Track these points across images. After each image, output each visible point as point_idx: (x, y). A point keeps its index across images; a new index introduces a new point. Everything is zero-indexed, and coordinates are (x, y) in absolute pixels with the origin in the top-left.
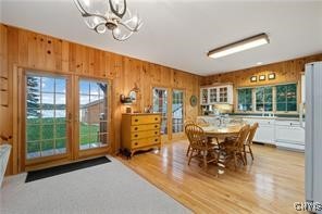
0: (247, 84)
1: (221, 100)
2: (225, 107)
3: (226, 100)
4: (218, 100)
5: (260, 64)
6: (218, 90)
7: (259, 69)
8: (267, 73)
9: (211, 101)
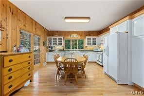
0: (69, 38)
1: (59, 44)
2: (61, 48)
3: (61, 44)
4: (57, 44)
5: (75, 30)
6: (57, 39)
7: (73, 32)
8: (76, 35)
9: (54, 44)
